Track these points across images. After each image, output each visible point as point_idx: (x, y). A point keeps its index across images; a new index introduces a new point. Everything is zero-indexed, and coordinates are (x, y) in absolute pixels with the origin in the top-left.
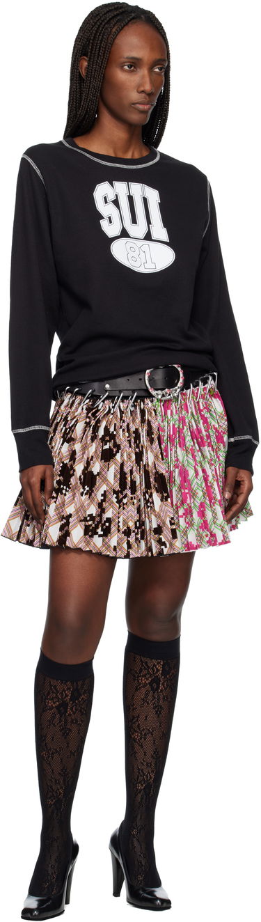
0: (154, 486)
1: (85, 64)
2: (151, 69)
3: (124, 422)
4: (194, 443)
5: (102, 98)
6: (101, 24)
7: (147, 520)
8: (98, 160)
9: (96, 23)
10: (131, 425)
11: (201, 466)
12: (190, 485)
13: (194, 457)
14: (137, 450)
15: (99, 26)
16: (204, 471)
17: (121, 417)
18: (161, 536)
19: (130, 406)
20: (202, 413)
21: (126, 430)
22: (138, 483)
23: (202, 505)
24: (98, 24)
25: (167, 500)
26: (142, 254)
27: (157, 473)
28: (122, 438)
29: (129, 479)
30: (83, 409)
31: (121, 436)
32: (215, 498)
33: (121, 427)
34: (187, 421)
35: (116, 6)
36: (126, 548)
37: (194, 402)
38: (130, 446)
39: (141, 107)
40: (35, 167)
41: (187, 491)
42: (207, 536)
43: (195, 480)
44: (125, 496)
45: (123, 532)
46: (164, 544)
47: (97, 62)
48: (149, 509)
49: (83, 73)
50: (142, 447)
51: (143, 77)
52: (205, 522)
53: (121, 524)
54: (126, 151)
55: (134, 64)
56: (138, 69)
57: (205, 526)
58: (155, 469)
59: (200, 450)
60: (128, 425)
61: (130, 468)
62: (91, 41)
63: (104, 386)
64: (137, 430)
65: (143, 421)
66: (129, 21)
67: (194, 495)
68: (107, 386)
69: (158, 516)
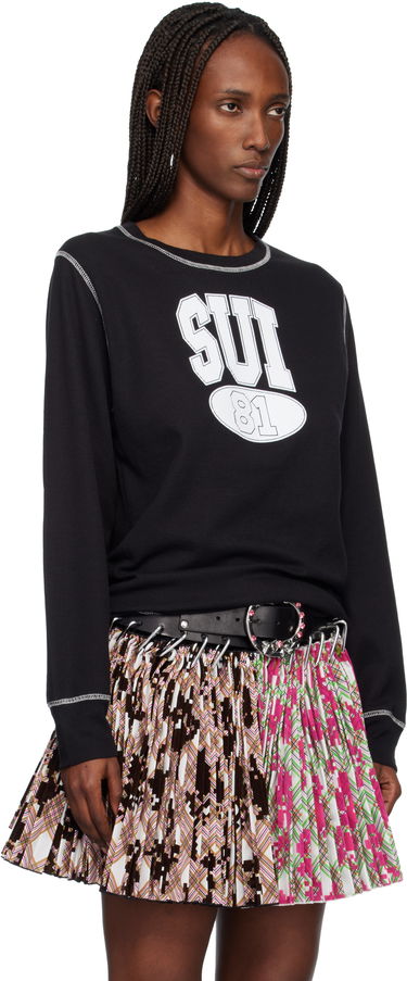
0: (249, 792)
1: (156, 102)
2: (264, 112)
3: (207, 684)
4: (305, 732)
5: (183, 158)
6: (183, 37)
7: (233, 845)
8: (180, 259)
9: (174, 36)
10: (218, 691)
11: (312, 770)
12: (291, 798)
13: (302, 755)
14: (226, 733)
15: (180, 40)
16: (315, 779)
17: (203, 676)
18: (255, 875)
19: (217, 661)
20: (324, 684)
21: (210, 698)
22: (226, 785)
23: (306, 834)
24: (179, 36)
26: (256, 412)
27: (254, 771)
28: (203, 710)
29: (215, 776)
30: (144, 658)
31: (202, 708)
32: (327, 824)
33: (202, 692)
34: (298, 696)
35: (206, 9)
36: (206, 887)
37: (312, 666)
38: (216, 725)
39: (248, 172)
40: (82, 272)
41: (284, 808)
42: (307, 883)
43: (300, 794)
44: (208, 803)
45: (202, 862)
47: (178, 99)
48: (239, 829)
49: (153, 116)
50: (235, 729)
51: (252, 124)
52: (307, 861)
53: (199, 849)
54: (221, 245)
55: (239, 102)
56: (245, 111)
57: (307, 867)
58: (253, 765)
59: (314, 745)
60: (214, 691)
61: (216, 760)
62: (167, 65)
63: (180, 623)
64: (227, 699)
65: (236, 687)
66: (230, 33)
67: (294, 817)
68: (184, 624)
69: (256, 842)
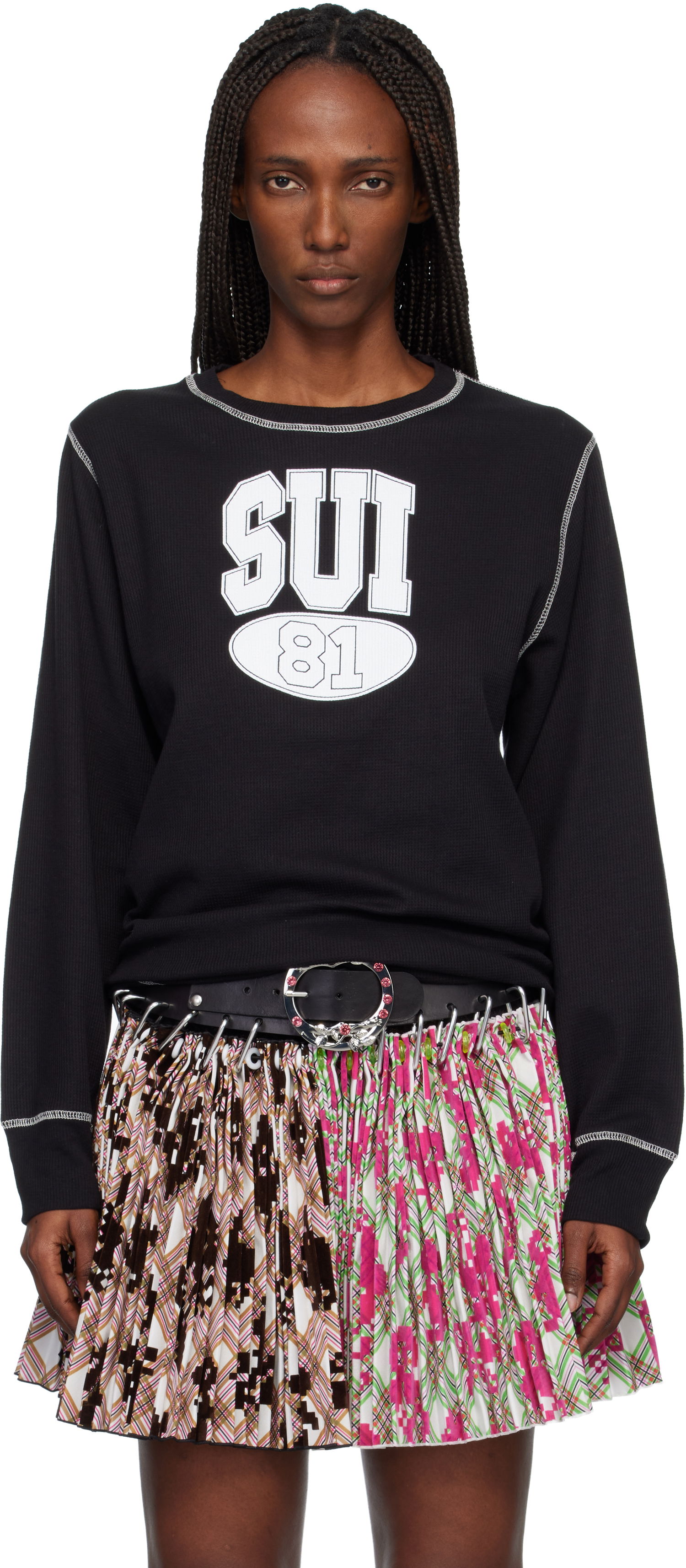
0: (300, 1267)
4: (412, 1170)
7: (280, 1350)
11: (421, 1230)
13: (403, 1207)
14: (262, 1172)
16: (426, 1244)
18: (305, 1399)
19: (245, 1056)
20: (456, 1091)
23: (405, 1333)
25: (327, 1307)
27: (309, 1234)
29: (228, 1238)
36: (194, 1414)
38: (242, 1160)
39: (317, 285)
43: (394, 1269)
44: (210, 1281)
45: (193, 1375)
46: (311, 1419)
48: (285, 1326)
50: (275, 1165)
58: (306, 1224)
61: (231, 1212)
63: (188, 999)
64: (263, 1119)
65: (279, 1099)
67: (388, 1306)
68: (197, 999)
69: (303, 1346)
